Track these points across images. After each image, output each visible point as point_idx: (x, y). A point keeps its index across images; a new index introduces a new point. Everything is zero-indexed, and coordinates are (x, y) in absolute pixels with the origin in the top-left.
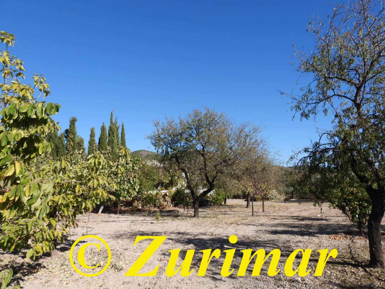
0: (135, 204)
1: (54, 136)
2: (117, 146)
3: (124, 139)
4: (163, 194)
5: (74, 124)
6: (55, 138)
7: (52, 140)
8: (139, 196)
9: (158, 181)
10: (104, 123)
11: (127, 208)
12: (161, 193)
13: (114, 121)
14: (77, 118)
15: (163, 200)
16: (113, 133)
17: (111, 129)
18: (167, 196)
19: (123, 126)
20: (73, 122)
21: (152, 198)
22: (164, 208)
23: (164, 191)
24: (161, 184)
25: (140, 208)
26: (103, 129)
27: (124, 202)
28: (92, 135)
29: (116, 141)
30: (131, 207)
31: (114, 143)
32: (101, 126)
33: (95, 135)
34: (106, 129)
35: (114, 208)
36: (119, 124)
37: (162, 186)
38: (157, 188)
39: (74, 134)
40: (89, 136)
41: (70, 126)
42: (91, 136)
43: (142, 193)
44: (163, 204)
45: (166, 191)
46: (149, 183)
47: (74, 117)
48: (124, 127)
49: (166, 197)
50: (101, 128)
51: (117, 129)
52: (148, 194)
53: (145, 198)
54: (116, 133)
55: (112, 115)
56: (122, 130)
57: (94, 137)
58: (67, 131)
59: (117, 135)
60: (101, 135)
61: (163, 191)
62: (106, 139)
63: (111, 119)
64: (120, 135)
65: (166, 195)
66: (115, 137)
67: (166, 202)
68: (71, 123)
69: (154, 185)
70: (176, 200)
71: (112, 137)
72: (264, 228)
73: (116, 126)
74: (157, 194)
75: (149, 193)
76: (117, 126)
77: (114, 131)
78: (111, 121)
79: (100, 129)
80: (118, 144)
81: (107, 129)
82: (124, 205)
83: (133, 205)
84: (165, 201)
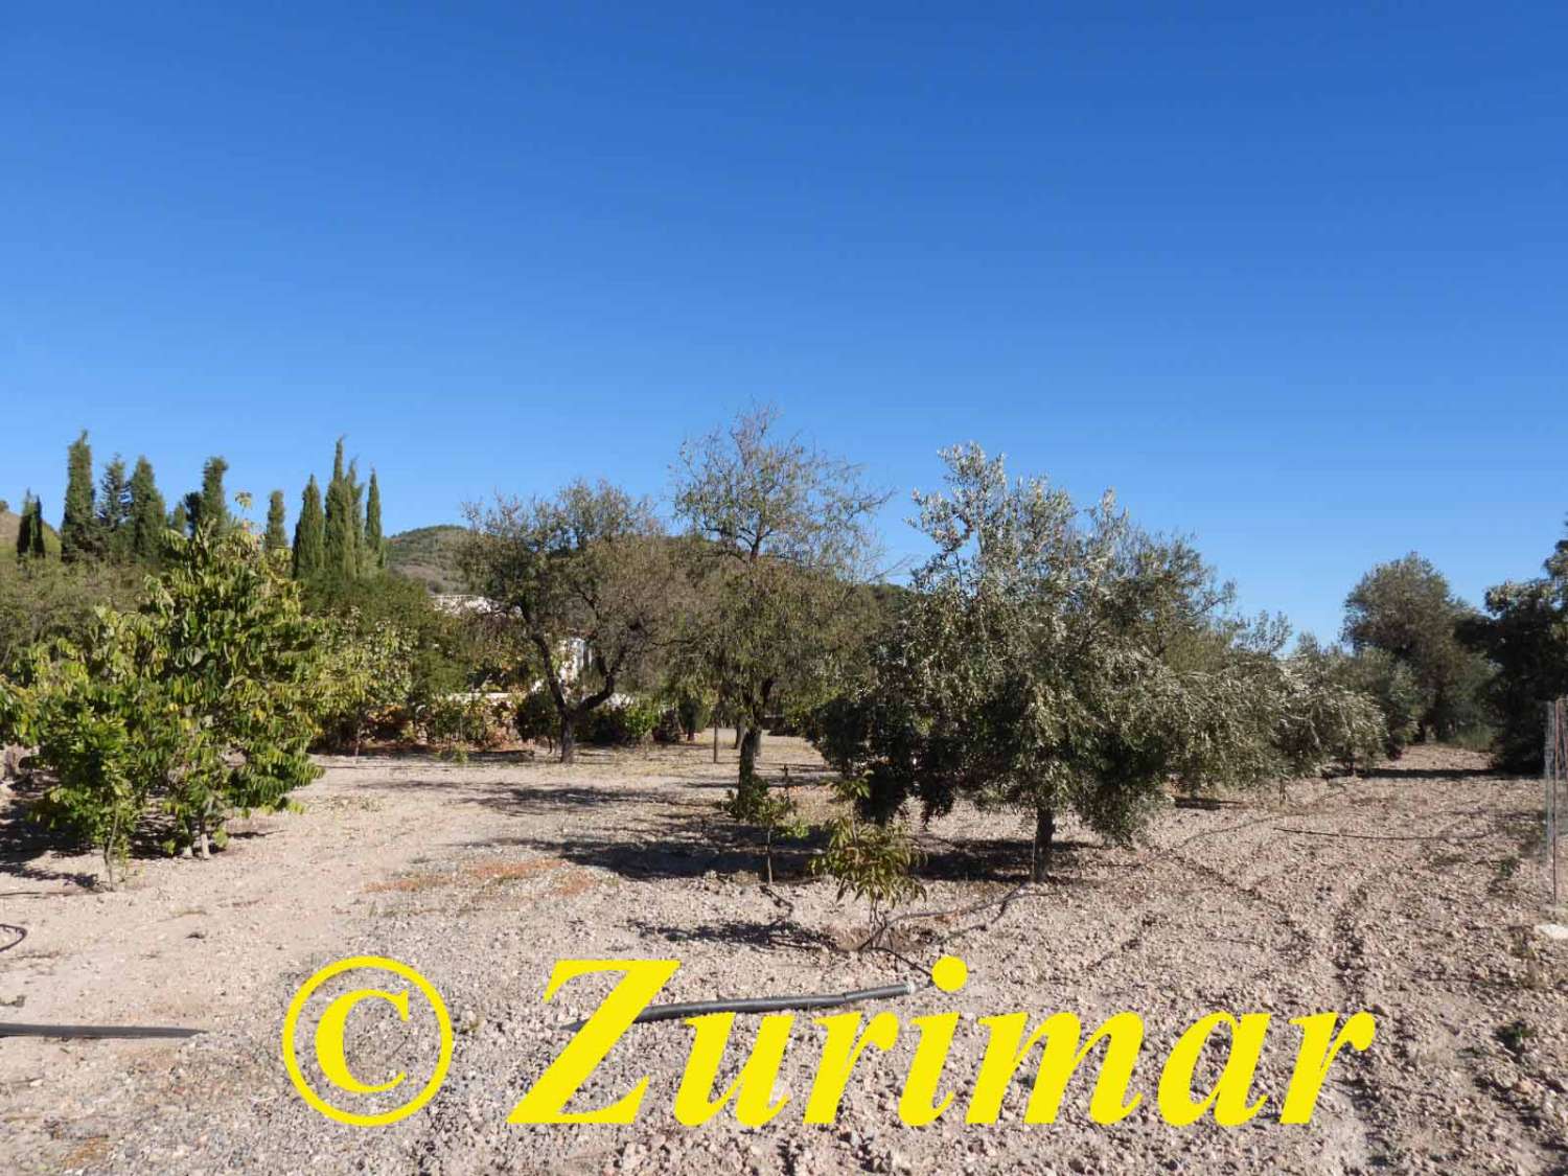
0: (409, 730)
1: (153, 514)
2: (354, 551)
3: (379, 526)
4: (495, 704)
5: (219, 481)
6: (155, 521)
7: (147, 527)
8: (420, 707)
9: (483, 665)
10: (312, 477)
11: (381, 744)
12: (489, 700)
13: (345, 472)
14: (227, 460)
15: (494, 722)
16: (342, 510)
17: (333, 495)
18: (506, 709)
19: (373, 481)
20: (215, 472)
21: (458, 713)
22: (495, 745)
23: (497, 697)
24: (489, 675)
25: (423, 742)
26: (310, 495)
27: (374, 723)
28: (275, 516)
29: (350, 534)
30: (393, 741)
31: (346, 541)
32: (302, 488)
33: (285, 513)
34: (318, 497)
35: (342, 741)
36: (362, 479)
37: (496, 678)
38: (478, 685)
39: (218, 511)
40: (266, 516)
41: (205, 485)
42: (270, 519)
43: (428, 699)
44: (494, 734)
45: (503, 695)
46: (450, 670)
47: (217, 456)
48: (379, 484)
49: (505, 714)
50: (304, 493)
51: (356, 495)
52: (448, 704)
53: (439, 715)
54: (351, 508)
55: (339, 452)
56: (370, 495)
57: (282, 521)
58: (193, 500)
59: (356, 515)
60: (304, 514)
61: (494, 696)
62: (320, 528)
63: (337, 464)
64: (364, 514)
65: (503, 706)
66: (349, 523)
67: (504, 729)
68: (207, 478)
69: (470, 676)
70: (528, 723)
71: (339, 522)
72: (686, 781)
73: (351, 487)
74: (474, 703)
75: (450, 698)
76: (357, 485)
77: (344, 504)
78: (336, 472)
79: (300, 496)
80: (356, 546)
81: (323, 492)
82: (373, 733)
83: (402, 735)
84: (502, 725)
